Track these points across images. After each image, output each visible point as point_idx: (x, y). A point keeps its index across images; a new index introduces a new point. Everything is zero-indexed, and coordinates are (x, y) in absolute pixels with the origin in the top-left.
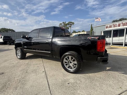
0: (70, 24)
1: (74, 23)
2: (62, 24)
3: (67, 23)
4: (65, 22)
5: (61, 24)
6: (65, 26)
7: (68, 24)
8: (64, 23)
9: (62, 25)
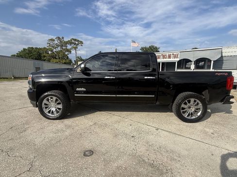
0: (75, 44)
1: (82, 43)
2: (54, 40)
3: (66, 40)
4: (63, 38)
5: (52, 40)
6: (62, 46)
7: (70, 43)
8: (59, 38)
9: (56, 42)
